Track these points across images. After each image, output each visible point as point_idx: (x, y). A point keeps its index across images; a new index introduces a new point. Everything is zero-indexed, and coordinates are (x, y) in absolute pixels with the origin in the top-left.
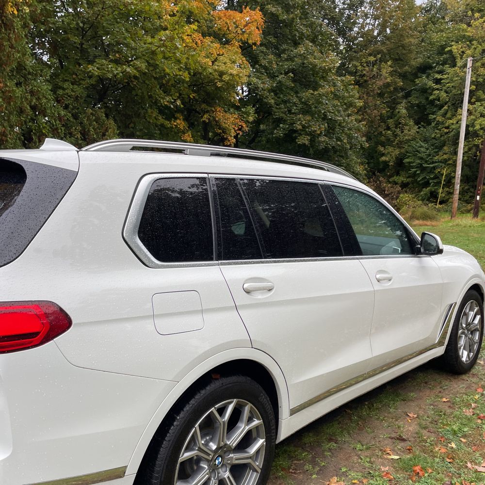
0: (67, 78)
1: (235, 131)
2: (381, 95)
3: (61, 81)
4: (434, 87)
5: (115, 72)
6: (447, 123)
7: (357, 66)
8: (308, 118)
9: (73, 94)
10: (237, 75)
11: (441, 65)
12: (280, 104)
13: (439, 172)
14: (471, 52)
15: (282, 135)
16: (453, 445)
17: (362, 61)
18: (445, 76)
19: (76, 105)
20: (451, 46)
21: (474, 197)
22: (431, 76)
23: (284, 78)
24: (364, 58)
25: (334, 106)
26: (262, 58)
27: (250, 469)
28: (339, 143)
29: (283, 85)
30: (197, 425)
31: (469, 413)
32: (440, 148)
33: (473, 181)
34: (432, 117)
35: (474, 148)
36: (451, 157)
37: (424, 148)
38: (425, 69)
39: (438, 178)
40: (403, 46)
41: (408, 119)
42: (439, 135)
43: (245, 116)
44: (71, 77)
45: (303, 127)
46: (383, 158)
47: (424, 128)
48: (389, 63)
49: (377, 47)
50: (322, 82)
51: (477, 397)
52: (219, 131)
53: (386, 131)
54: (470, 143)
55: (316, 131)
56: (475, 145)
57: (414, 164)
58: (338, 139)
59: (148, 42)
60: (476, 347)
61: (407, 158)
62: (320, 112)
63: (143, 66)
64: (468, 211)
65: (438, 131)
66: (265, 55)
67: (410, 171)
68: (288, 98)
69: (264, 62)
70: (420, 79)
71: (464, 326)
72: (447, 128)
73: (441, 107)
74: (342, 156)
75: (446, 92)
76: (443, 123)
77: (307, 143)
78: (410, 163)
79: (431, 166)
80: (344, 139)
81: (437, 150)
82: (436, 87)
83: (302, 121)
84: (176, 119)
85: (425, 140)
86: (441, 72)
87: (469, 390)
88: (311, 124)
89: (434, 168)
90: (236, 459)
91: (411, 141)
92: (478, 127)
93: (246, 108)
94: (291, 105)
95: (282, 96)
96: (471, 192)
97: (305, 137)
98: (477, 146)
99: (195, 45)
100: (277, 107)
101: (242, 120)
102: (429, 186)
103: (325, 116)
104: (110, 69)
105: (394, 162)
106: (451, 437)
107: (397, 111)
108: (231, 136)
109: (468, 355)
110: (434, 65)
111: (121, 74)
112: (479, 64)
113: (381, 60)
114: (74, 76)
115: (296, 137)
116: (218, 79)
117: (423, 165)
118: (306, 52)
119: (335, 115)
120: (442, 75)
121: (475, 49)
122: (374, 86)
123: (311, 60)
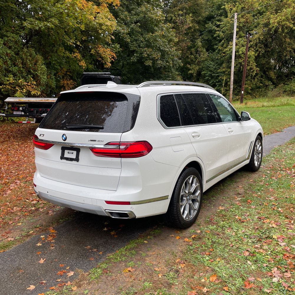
0: (9, 30)
1: (110, 59)
2: (186, 34)
3: (5, 31)
4: (216, 29)
5: (40, 26)
6: (225, 50)
7: (172, 17)
8: (151, 50)
9: (13, 39)
10: (110, 26)
11: (219, 16)
12: (133, 41)
13: (221, 78)
14: (236, 9)
15: (136, 60)
16: (259, 193)
17: (175, 14)
18: (222, 23)
19: (16, 47)
20: (225, 5)
21: (240, 92)
22: (214, 23)
23: (134, 26)
24: (176, 12)
25: (163, 42)
26: (120, 13)
27: (196, 202)
28: (167, 64)
29: (134, 30)
30: (184, 183)
31: (262, 184)
32: (221, 64)
33: (239, 83)
34: (215, 47)
35: (239, 64)
36: (227, 69)
37: (212, 65)
38: (210, 18)
39: (220, 82)
40: (198, 5)
41: (202, 48)
42: (220, 57)
43: (114, 49)
44: (10, 29)
45: (148, 56)
46: (190, 72)
47: (212, 53)
48: (191, 15)
49: (183, 6)
50: (156, 28)
51: (263, 178)
52: (100, 59)
53: (190, 55)
54: (237, 61)
55: (155, 57)
56: (239, 63)
57: (207, 74)
58: (167, 62)
59: (58, 7)
60: (260, 160)
61: (203, 71)
62: (157, 46)
63: (57, 22)
64: (238, 100)
65: (219, 55)
66: (122, 12)
67: (205, 78)
68: (138, 38)
69: (122, 16)
70: (208, 24)
71: (256, 151)
72: (224, 53)
73: (220, 41)
74: (169, 72)
75: (223, 32)
76: (222, 50)
77: (151, 64)
78: (205, 74)
79: (217, 75)
80: (170, 62)
81: (219, 66)
82: (217, 29)
83: (147, 52)
84: (74, 52)
85: (213, 60)
86: (219, 21)
87: (259, 177)
88: (152, 53)
89: (218, 76)
90: (193, 197)
91: (205, 61)
92: (241, 52)
93: (114, 45)
94: (140, 42)
95: (134, 37)
96: (238, 89)
97: (149, 61)
98: (241, 63)
99: (83, 7)
100: (132, 43)
101: (113, 52)
102: (216, 87)
103: (159, 48)
104: (37, 24)
105: (196, 73)
106: (258, 191)
107: (196, 43)
108: (108, 62)
109: (258, 164)
110: (215, 16)
111: (44, 27)
112: (240, 16)
113: (186, 14)
114: (13, 28)
115: (144, 61)
116: (99, 28)
117: (212, 75)
118: (146, 10)
119: (164, 47)
120: (220, 22)
121: (238, 7)
122: (183, 29)
123: (150, 15)
